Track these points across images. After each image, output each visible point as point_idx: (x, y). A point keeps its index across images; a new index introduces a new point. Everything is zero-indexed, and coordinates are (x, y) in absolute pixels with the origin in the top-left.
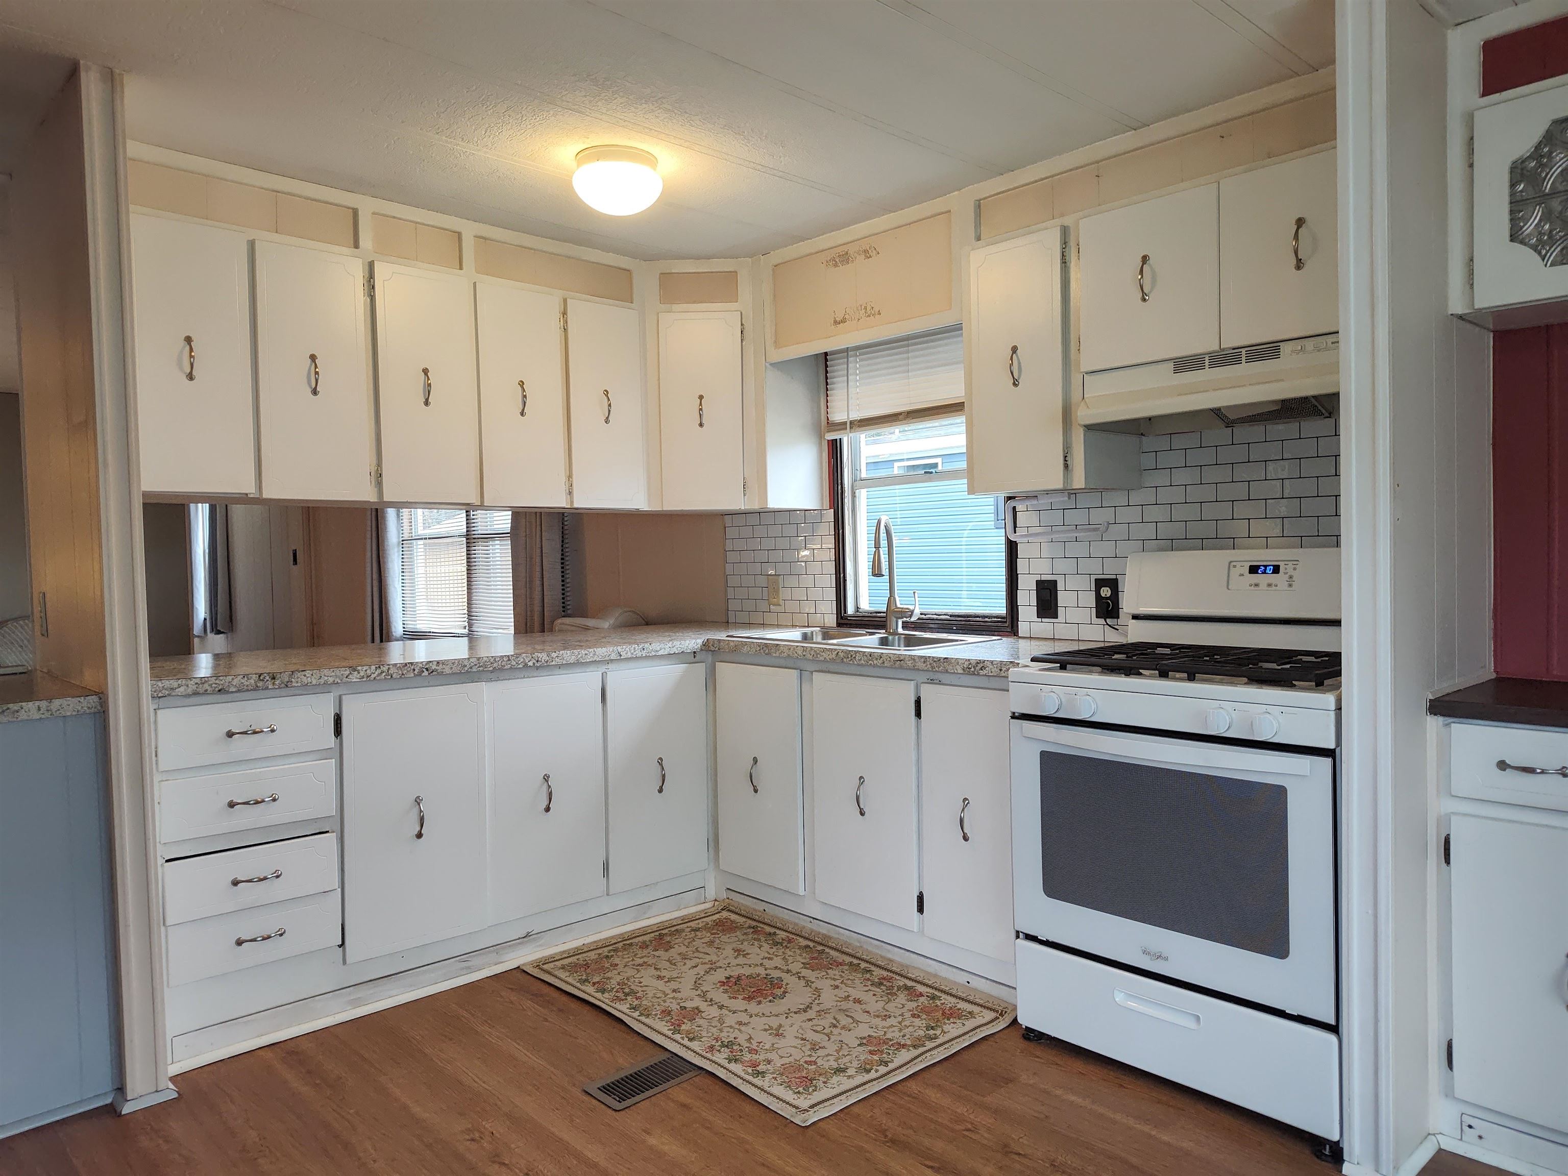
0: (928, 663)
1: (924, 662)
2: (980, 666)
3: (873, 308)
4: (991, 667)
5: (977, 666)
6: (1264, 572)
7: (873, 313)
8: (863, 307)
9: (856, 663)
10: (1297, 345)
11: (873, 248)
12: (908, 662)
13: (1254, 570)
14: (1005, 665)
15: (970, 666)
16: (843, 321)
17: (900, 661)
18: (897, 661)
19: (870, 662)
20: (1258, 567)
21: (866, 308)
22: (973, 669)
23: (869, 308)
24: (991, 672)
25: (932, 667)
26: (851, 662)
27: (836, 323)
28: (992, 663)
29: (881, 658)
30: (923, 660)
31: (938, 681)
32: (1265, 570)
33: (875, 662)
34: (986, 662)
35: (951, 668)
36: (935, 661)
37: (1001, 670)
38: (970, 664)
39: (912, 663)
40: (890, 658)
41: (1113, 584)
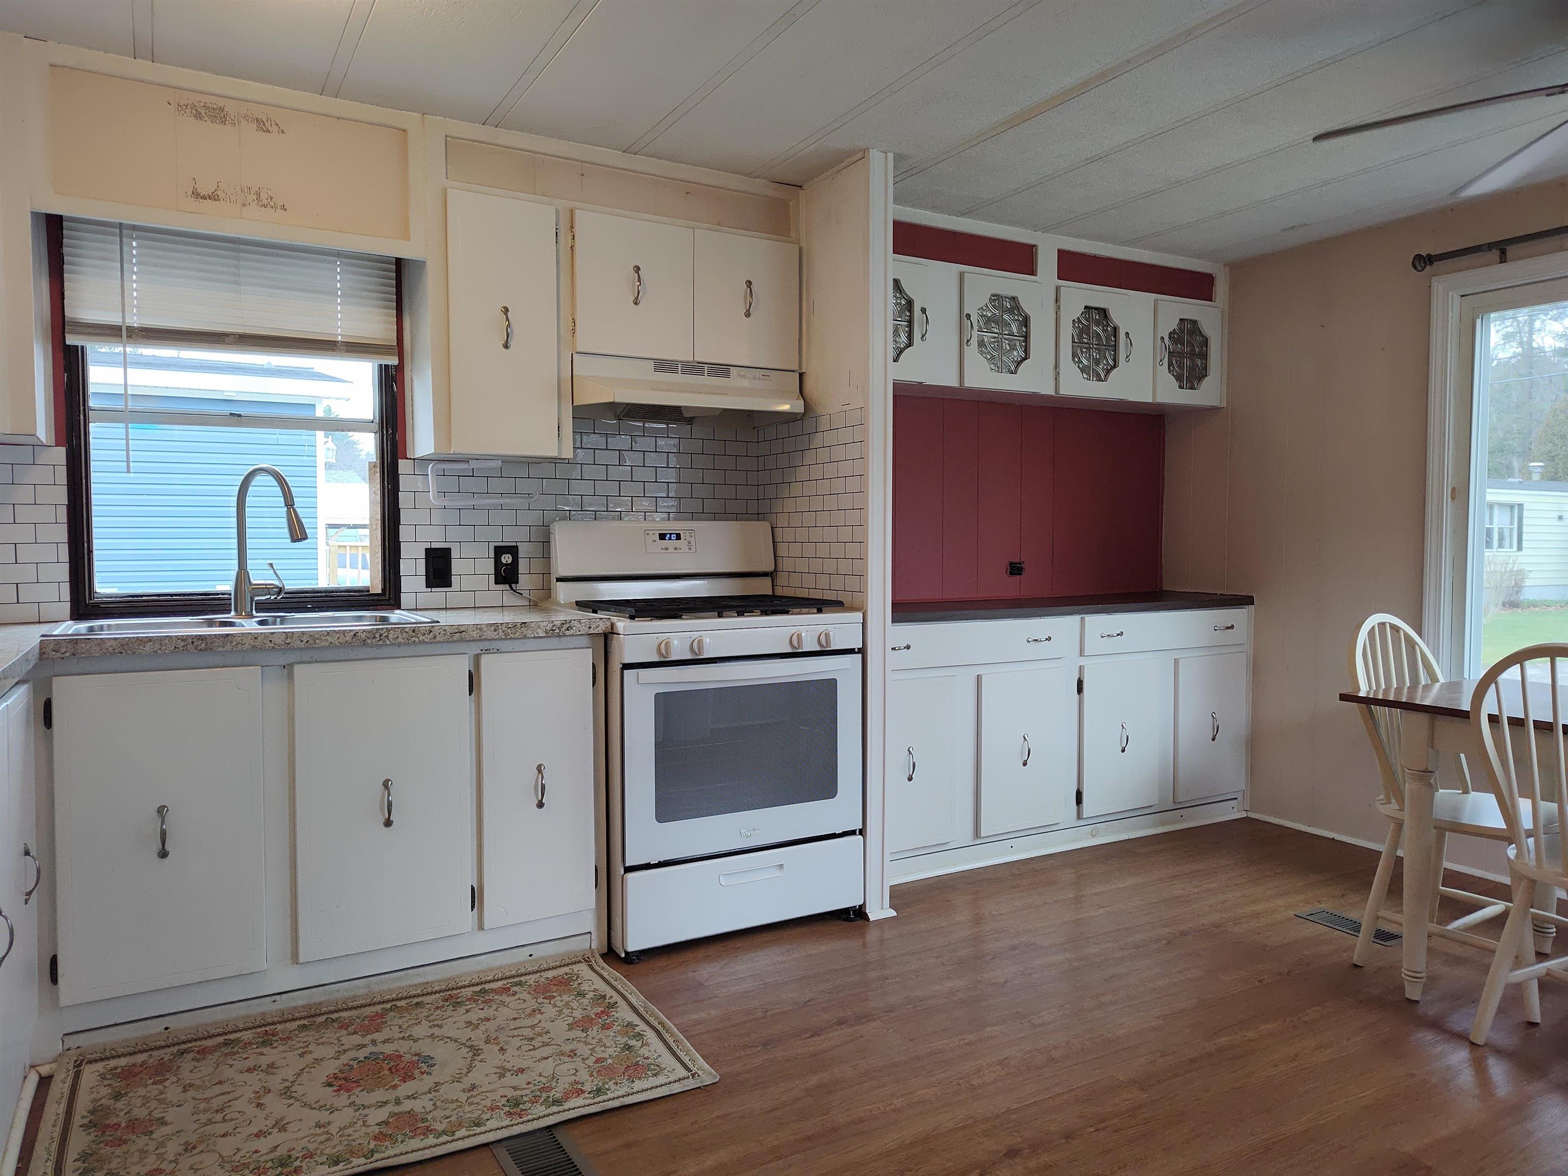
0: (500, 631)
1: (495, 630)
2: (565, 627)
3: (271, 198)
4: (579, 626)
5: (562, 627)
6: (670, 539)
7: (272, 203)
8: (253, 191)
9: (388, 642)
10: (743, 371)
11: (273, 123)
12: (471, 633)
13: (662, 537)
14: (594, 622)
15: (554, 628)
16: (213, 197)
17: (460, 633)
18: (456, 633)
19: (413, 639)
20: (665, 535)
21: (258, 195)
22: (557, 631)
23: (264, 196)
24: (579, 631)
25: (505, 635)
26: (381, 642)
27: (196, 194)
28: (580, 622)
29: (431, 632)
30: (493, 628)
31: (496, 651)
32: (670, 537)
33: (421, 638)
34: (572, 622)
35: (531, 632)
36: (509, 628)
37: (590, 628)
38: (554, 626)
39: (477, 634)
40: (445, 630)
41: (513, 550)
